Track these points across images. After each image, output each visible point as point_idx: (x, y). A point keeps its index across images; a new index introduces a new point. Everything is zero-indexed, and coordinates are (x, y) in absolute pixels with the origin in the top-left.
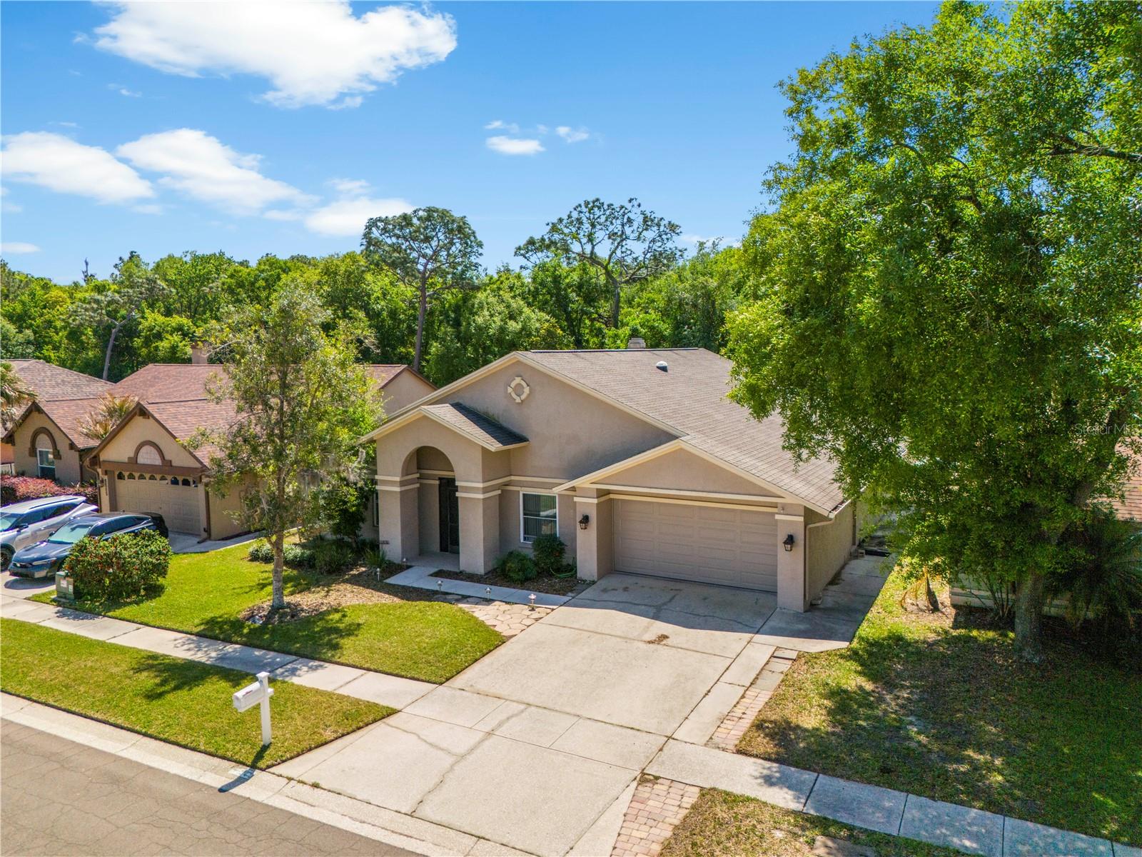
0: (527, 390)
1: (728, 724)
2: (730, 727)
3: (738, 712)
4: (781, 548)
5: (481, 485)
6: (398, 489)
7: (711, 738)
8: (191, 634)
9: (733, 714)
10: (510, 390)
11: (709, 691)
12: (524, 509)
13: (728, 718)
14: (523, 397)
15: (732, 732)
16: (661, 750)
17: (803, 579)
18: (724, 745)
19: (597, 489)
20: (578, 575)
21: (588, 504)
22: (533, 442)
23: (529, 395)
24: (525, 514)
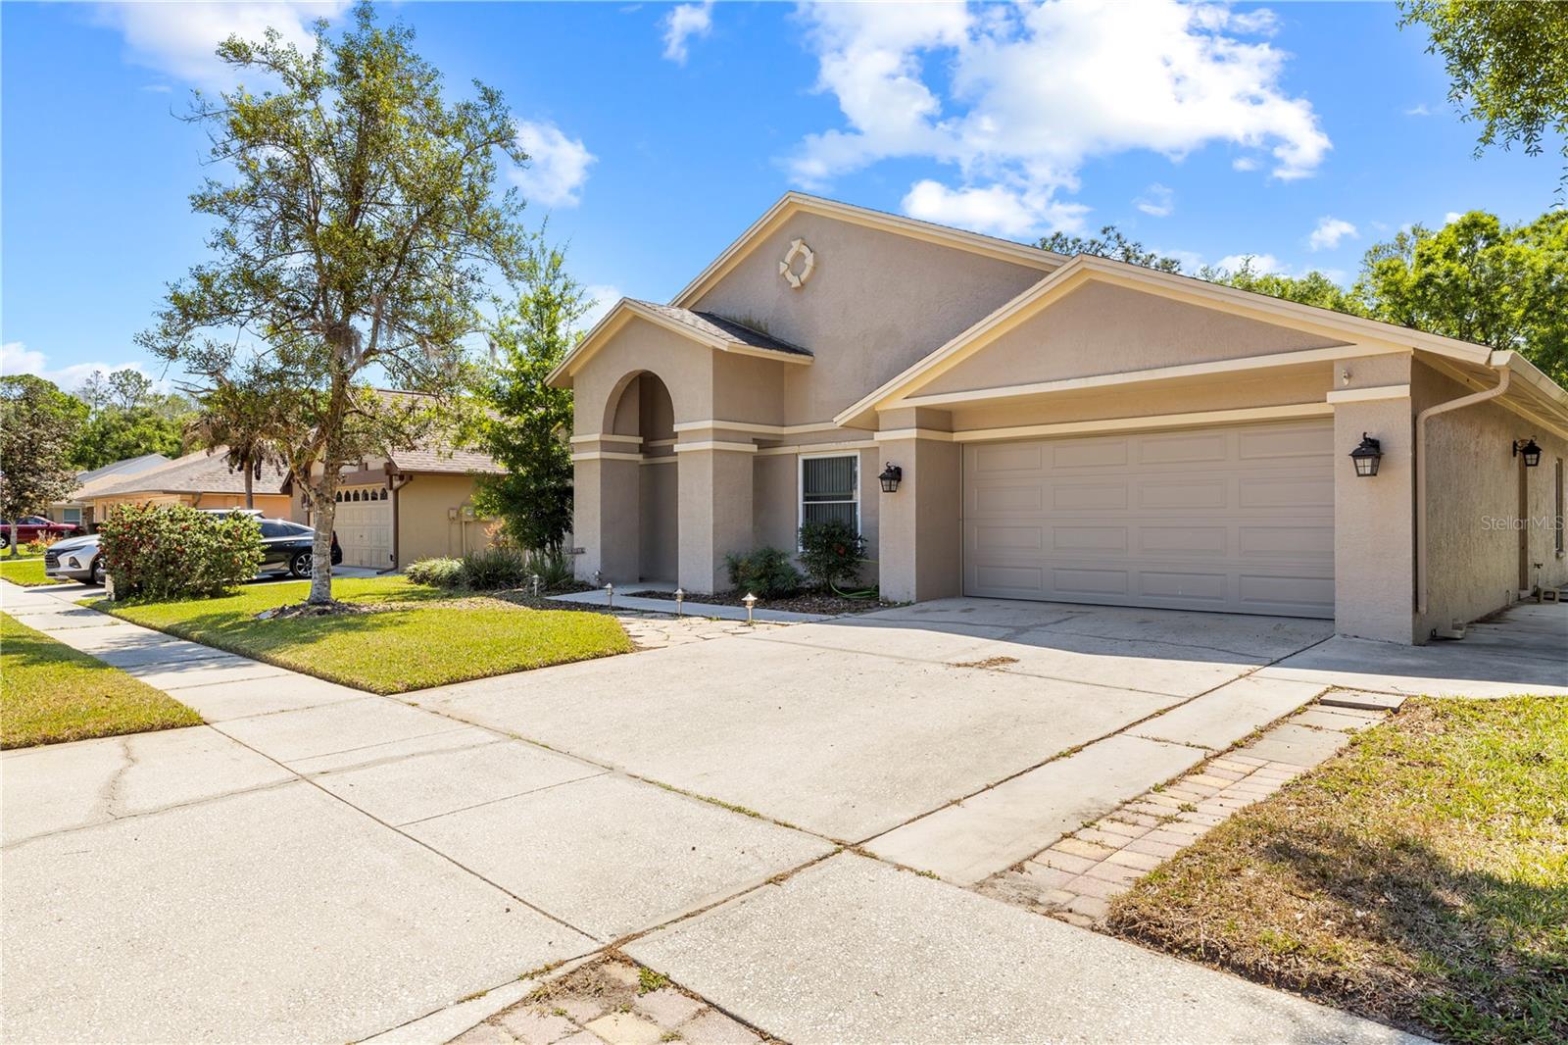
0: (809, 260)
1: (1112, 833)
2: (1111, 841)
3: (1166, 803)
4: (1343, 463)
5: (709, 424)
6: (596, 455)
7: (1019, 867)
8: (154, 628)
9: (1143, 807)
10: (783, 267)
11: (1077, 750)
12: (806, 489)
13: (1117, 815)
14: (804, 276)
15: (1120, 857)
16: (777, 880)
17: (1410, 555)
18: (1062, 898)
19: (918, 409)
20: (881, 593)
21: (899, 441)
22: (822, 357)
23: (814, 268)
24: (806, 499)
